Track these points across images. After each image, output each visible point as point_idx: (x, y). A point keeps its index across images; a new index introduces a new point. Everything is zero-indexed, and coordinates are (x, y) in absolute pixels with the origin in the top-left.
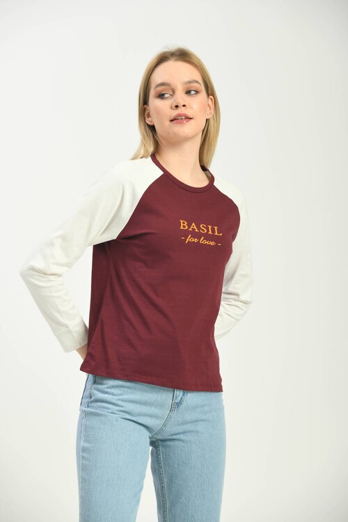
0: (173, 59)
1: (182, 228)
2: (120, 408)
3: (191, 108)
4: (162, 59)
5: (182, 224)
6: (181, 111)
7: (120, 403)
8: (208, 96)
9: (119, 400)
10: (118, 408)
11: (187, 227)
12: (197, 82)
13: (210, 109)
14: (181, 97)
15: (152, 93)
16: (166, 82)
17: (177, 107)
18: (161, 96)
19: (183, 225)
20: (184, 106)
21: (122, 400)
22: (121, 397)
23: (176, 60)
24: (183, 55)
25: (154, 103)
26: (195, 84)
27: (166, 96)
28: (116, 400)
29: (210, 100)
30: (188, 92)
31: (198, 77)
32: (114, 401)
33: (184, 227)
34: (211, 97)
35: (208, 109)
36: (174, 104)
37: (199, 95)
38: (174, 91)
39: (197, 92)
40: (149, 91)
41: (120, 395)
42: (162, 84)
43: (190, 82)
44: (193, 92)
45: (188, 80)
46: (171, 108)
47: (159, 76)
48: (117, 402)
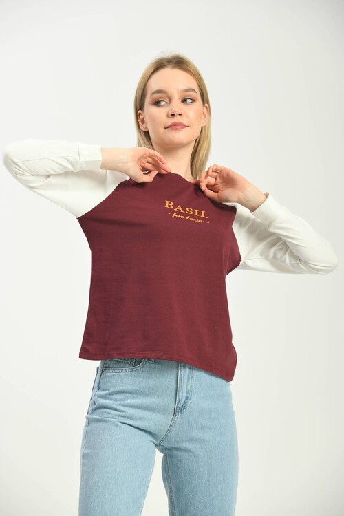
0: (170, 66)
1: (167, 206)
2: (121, 414)
3: (187, 116)
4: (159, 66)
5: (167, 204)
6: (177, 119)
7: (121, 408)
8: (204, 104)
9: (120, 405)
10: (118, 413)
11: (172, 207)
12: (194, 90)
13: (205, 117)
14: (177, 106)
15: (148, 100)
16: (163, 89)
17: (173, 115)
18: (157, 103)
19: (169, 204)
20: (180, 114)
21: (123, 405)
22: (122, 402)
23: (173, 68)
24: (179, 63)
25: (150, 109)
26: (191, 93)
27: (162, 103)
28: (117, 405)
29: (205, 108)
30: (184, 101)
31: (194, 85)
32: (115, 406)
33: (169, 206)
34: (206, 105)
35: (203, 117)
36: (170, 113)
37: (195, 103)
38: (170, 99)
39: (193, 100)
40: (145, 98)
41: (122, 400)
42: (159, 91)
43: (187, 90)
44: (189, 101)
45: (184, 88)
46: (168, 116)
47: (156, 83)
48: (118, 407)
